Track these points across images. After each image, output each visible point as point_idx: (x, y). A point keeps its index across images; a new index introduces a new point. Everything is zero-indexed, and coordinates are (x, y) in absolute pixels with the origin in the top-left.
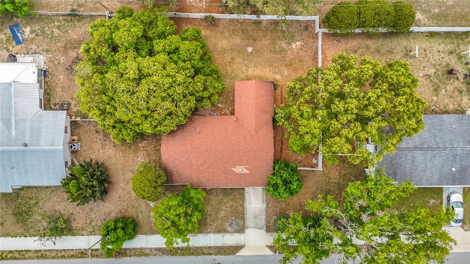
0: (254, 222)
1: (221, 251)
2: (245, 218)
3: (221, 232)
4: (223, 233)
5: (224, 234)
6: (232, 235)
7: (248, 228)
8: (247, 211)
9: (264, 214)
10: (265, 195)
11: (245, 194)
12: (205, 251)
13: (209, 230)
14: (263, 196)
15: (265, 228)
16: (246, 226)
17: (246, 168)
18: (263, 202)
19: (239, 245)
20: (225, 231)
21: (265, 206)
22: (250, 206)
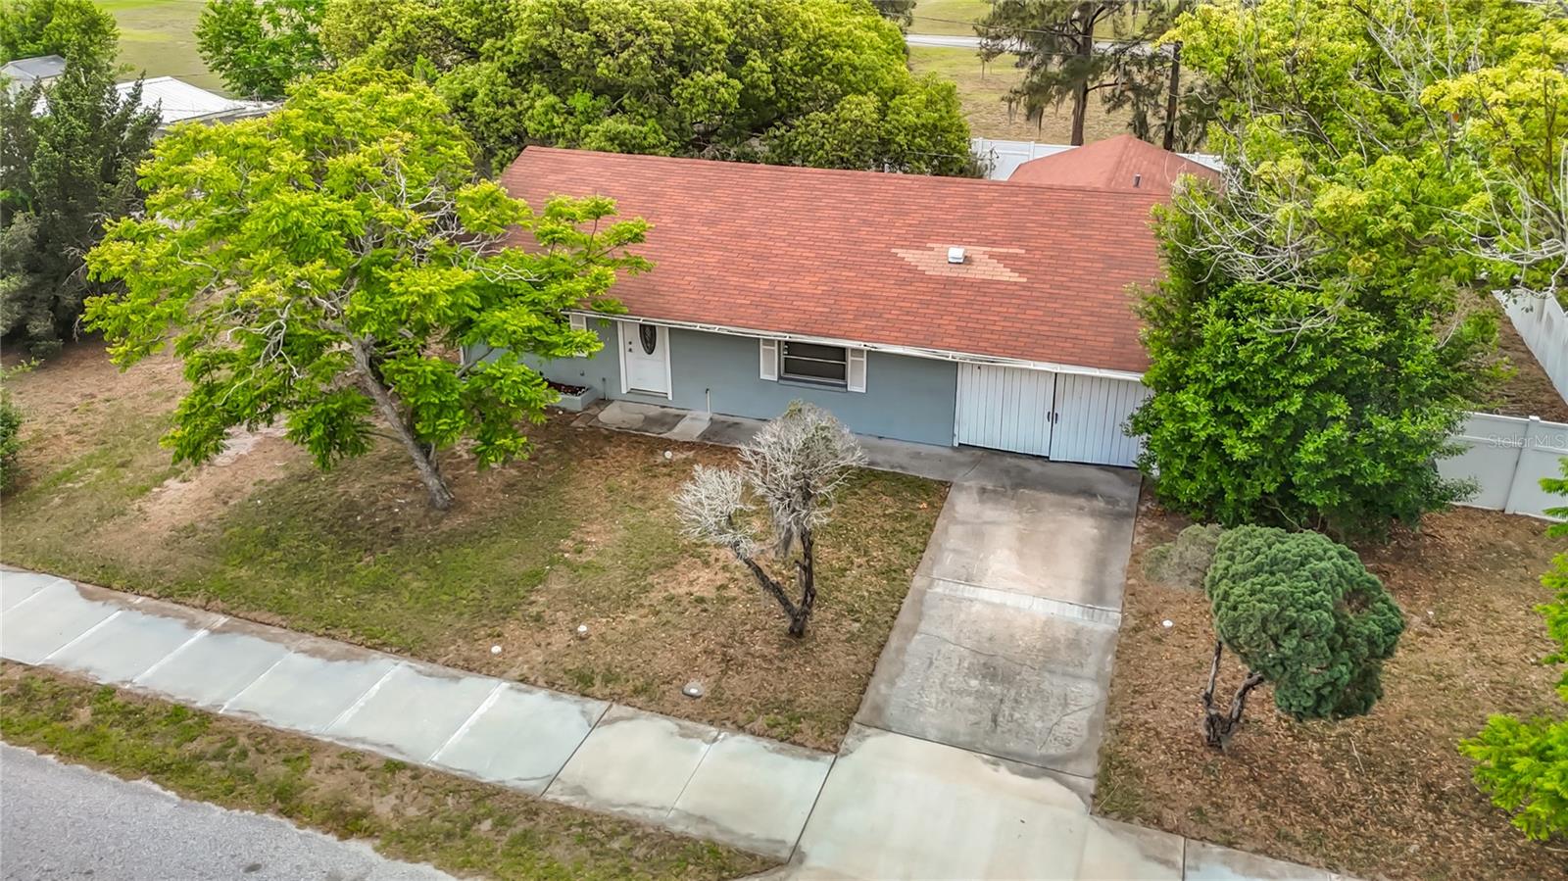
0: (970, 701)
1: (487, 825)
2: (887, 655)
3: (596, 688)
4: (615, 698)
5: (618, 710)
6: (699, 735)
7: (887, 729)
8: (920, 616)
9: (1090, 670)
10: (1119, 564)
11: (940, 523)
12: (323, 785)
13: (496, 649)
14: (1100, 565)
15: (1086, 777)
16: (878, 710)
17: (1001, 258)
18: (1096, 596)
19: (719, 837)
20: (636, 692)
21: (1109, 621)
22: (968, 592)
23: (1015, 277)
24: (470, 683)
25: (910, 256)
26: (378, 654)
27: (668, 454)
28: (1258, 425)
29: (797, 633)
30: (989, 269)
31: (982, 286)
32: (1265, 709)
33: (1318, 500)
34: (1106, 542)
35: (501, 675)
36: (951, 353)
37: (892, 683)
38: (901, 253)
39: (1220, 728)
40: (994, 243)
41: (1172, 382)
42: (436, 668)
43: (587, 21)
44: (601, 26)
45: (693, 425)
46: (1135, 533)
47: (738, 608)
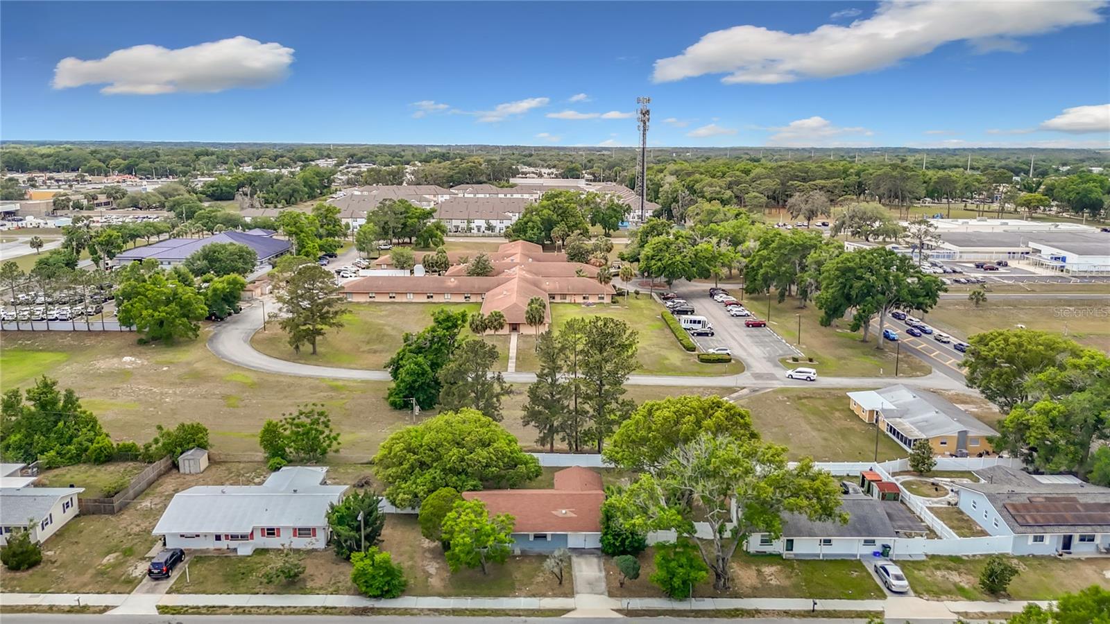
0: (588, 588)
1: (536, 612)
2: (574, 584)
3: (536, 596)
4: (540, 596)
5: (541, 598)
6: (555, 599)
7: (579, 593)
8: (576, 578)
9: (603, 581)
10: (602, 565)
11: (572, 563)
12: (510, 613)
13: (517, 594)
14: (599, 566)
15: (607, 594)
16: (576, 591)
17: (572, 511)
18: (601, 571)
20: (543, 595)
21: (603, 574)
23: (574, 515)
24: (517, 599)
25: (555, 513)
27: (517, 558)
28: (620, 539)
29: (560, 583)
30: (570, 514)
31: (570, 518)
32: (627, 581)
33: (629, 550)
34: (599, 561)
35: (520, 597)
37: (577, 587)
38: (553, 513)
39: (622, 584)
41: (606, 534)
43: (463, 460)
44: (469, 462)
45: (518, 551)
46: (603, 560)
47: (549, 582)
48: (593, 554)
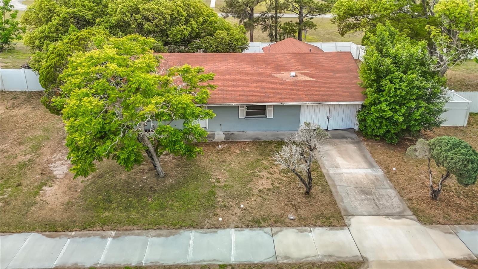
0: (366, 202)
2: (334, 194)
3: (263, 224)
4: (271, 226)
5: (275, 229)
6: (305, 231)
7: (353, 215)
8: (333, 180)
9: (387, 186)
10: (369, 155)
13: (220, 219)
14: (365, 157)
15: (411, 215)
16: (346, 210)
17: (305, 74)
18: (371, 166)
19: (339, 260)
20: (276, 222)
21: (380, 171)
22: (339, 171)
23: (311, 79)
24: (221, 232)
25: (278, 76)
26: (182, 231)
27: (220, 146)
29: (307, 193)
30: (303, 78)
31: (305, 82)
34: (360, 150)
35: (228, 227)
36: (308, 103)
37: (343, 202)
38: (275, 75)
39: (435, 194)
40: (299, 70)
41: (374, 103)
42: (206, 230)
43: (137, 11)
44: (146, 13)
45: (220, 136)
46: (365, 146)
47: (283, 189)
48: (344, 137)
